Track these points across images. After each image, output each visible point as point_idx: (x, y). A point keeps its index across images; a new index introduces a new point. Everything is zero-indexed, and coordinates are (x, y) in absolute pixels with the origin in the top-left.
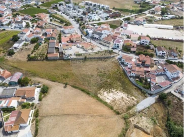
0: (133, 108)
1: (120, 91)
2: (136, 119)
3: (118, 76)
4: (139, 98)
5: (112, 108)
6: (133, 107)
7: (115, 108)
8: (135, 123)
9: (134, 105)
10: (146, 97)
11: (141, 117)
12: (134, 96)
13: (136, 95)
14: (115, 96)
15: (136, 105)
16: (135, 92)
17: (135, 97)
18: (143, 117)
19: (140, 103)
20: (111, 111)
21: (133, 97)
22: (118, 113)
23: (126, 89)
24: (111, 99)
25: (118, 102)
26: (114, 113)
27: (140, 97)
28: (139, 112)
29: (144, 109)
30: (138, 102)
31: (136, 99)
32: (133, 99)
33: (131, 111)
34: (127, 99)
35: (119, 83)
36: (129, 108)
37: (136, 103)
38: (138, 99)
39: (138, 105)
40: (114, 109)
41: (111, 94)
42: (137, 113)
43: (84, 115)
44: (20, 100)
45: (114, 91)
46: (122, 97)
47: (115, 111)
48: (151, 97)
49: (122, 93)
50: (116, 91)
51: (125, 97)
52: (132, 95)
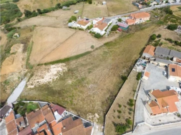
0: (28, 78)
1: (49, 82)
5: (46, 64)
7: (44, 66)
9: (28, 81)
12: (33, 89)
13: (31, 92)
14: (50, 74)
16: (34, 93)
19: (24, 87)
20: (44, 62)
21: (32, 87)
22: (38, 65)
23: (45, 89)
24: (52, 70)
25: (44, 72)
26: (41, 63)
27: (26, 94)
30: (26, 86)
31: (29, 87)
32: (32, 85)
33: (29, 75)
34: (37, 81)
35: (56, 89)
36: (32, 75)
37: (28, 83)
38: (27, 90)
41: (55, 73)
42: (23, 78)
43: (58, 46)
45: (55, 78)
46: (43, 78)
47: (42, 64)
49: (45, 82)
50: (53, 80)
51: (40, 80)
52: (35, 88)
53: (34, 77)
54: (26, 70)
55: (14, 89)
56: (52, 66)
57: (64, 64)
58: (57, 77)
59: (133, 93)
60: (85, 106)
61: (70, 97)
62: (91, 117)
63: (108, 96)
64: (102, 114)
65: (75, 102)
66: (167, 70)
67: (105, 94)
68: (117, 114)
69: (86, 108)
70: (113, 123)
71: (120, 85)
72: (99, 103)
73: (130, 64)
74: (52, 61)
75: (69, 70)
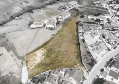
0: (26, 64)
1: (41, 61)
2: (19, 64)
3: (56, 63)
4: (31, 72)
5: (31, 52)
11: (19, 67)
12: (34, 68)
13: (34, 70)
14: (38, 56)
15: (27, 67)
16: (37, 70)
20: (30, 52)
23: (41, 65)
24: (38, 54)
25: (34, 57)
26: (28, 53)
27: (31, 73)
30: (28, 69)
31: (31, 68)
32: (31, 66)
33: (24, 62)
34: (33, 63)
35: (48, 62)
36: (27, 62)
38: (30, 71)
40: (30, 54)
41: (41, 55)
42: (22, 66)
43: (32, 40)
46: (36, 60)
49: (39, 61)
50: (43, 59)
51: (35, 62)
52: (35, 67)
53: (29, 62)
54: (21, 61)
55: (21, 74)
56: (36, 52)
57: (43, 49)
58: (44, 56)
59: (86, 48)
60: (70, 63)
61: (59, 62)
62: (76, 66)
63: (76, 54)
64: (80, 63)
65: (63, 64)
66: (91, 34)
67: (74, 54)
68: (86, 60)
69: (71, 63)
70: (87, 64)
71: (78, 48)
72: (75, 59)
73: (76, 37)
74: (34, 49)
75: (48, 51)
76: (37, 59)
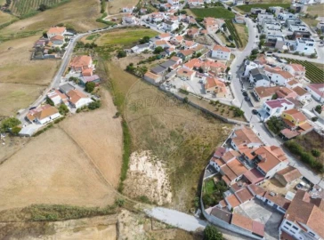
0: (148, 205)
1: (167, 172)
2: (131, 218)
3: (194, 152)
4: (177, 204)
5: (123, 177)
6: (150, 203)
7: (126, 181)
8: (120, 220)
9: (155, 203)
10: (190, 213)
11: (140, 223)
12: (174, 194)
13: (180, 197)
14: (149, 171)
15: (157, 205)
16: (185, 192)
17: (174, 197)
18: (142, 226)
19: (166, 210)
20: (118, 180)
21: (170, 195)
22: (120, 190)
23: (178, 177)
24: (140, 169)
25: (141, 180)
27: (182, 203)
28: (147, 217)
29: (159, 221)
30: (165, 205)
31: (169, 199)
32: (166, 196)
33: (138, 205)
34: (159, 188)
35: (181, 163)
36: (143, 199)
37: (160, 203)
38: (174, 203)
39: (161, 208)
40: (124, 182)
41: (150, 165)
42: (143, 215)
43: (86, 156)
44: (65, 100)
46: (156, 180)
47: (122, 184)
48: (197, 221)
49: (164, 176)
50: (163, 167)
51: (159, 184)
52: (173, 191)
53: (150, 196)
56: (133, 168)
57: (134, 154)
58: (159, 163)
59: (202, 101)
60: (213, 136)
61: (198, 148)
62: (226, 132)
63: (202, 118)
64: (223, 124)
65: (206, 143)
67: (199, 119)
69: (215, 134)
74: (120, 167)
76: (153, 177)
